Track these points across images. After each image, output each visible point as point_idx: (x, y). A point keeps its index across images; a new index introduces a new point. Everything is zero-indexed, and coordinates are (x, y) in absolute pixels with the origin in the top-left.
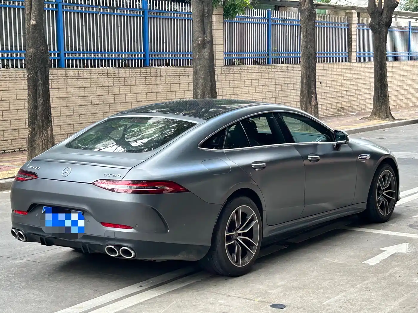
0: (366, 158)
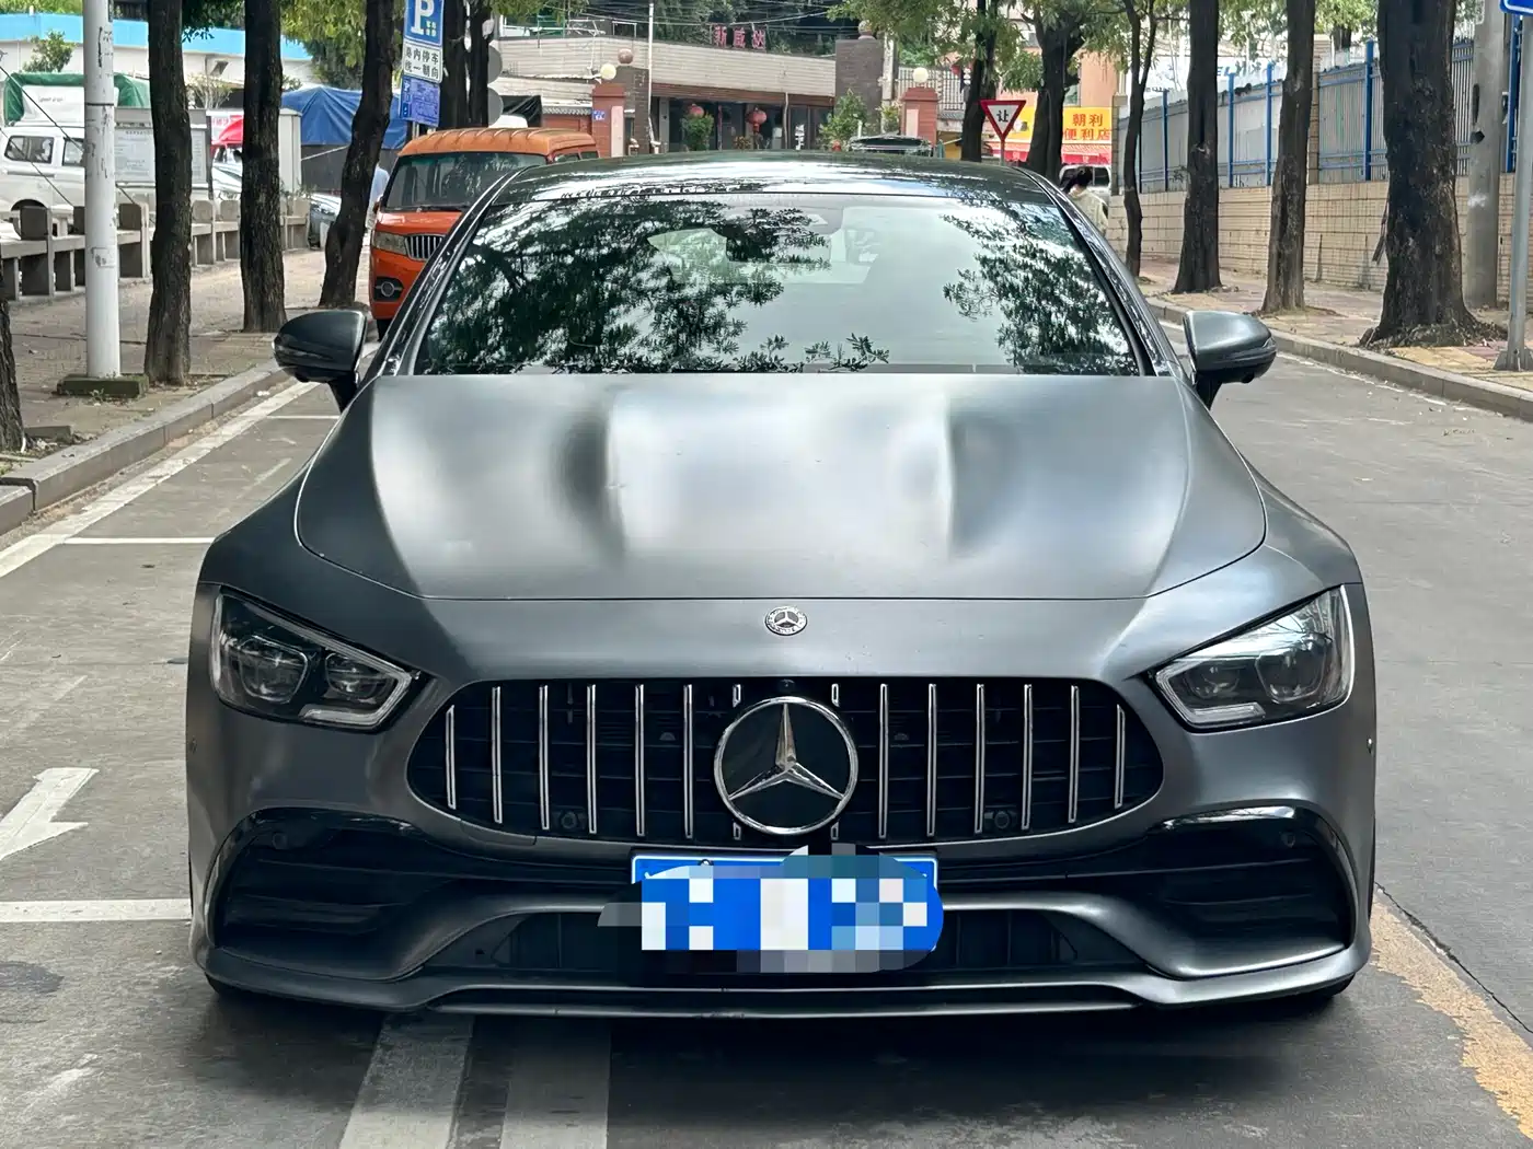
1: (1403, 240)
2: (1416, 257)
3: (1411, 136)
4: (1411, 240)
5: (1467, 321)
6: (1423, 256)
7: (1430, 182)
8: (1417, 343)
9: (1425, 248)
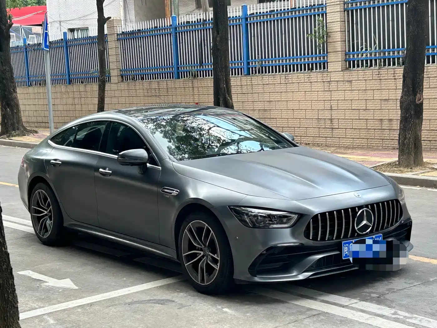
0: (171, 194)
1: (6, 109)
2: (10, 113)
3: (4, 81)
4: (8, 109)
5: (25, 129)
6: (12, 113)
7: (11, 93)
8: (15, 136)
9: (12, 110)
